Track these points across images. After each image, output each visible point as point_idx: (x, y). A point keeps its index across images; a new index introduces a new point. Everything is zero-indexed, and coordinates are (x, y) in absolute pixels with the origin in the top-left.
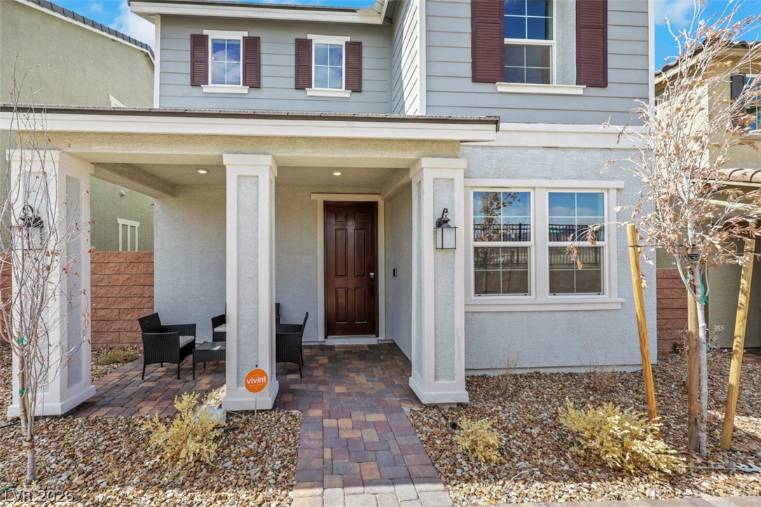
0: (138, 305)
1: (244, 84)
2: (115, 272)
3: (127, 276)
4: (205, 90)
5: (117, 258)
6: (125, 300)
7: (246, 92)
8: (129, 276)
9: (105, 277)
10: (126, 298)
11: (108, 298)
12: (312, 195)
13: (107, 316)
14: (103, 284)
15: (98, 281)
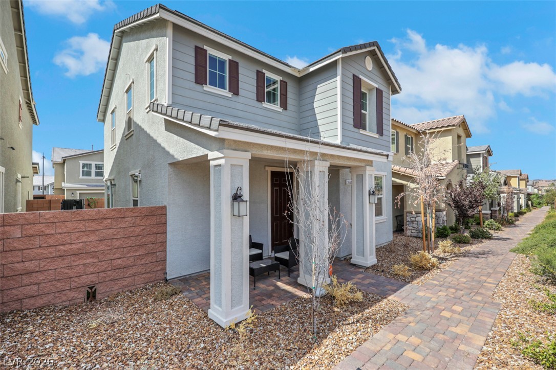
0: (152, 250)
1: (230, 91)
2: (131, 225)
3: (142, 228)
4: (205, 89)
5: (132, 213)
6: (139, 248)
7: (231, 96)
8: (144, 227)
9: (122, 230)
10: (141, 246)
11: (123, 248)
12: (266, 167)
13: (124, 264)
14: (119, 237)
15: (114, 235)
